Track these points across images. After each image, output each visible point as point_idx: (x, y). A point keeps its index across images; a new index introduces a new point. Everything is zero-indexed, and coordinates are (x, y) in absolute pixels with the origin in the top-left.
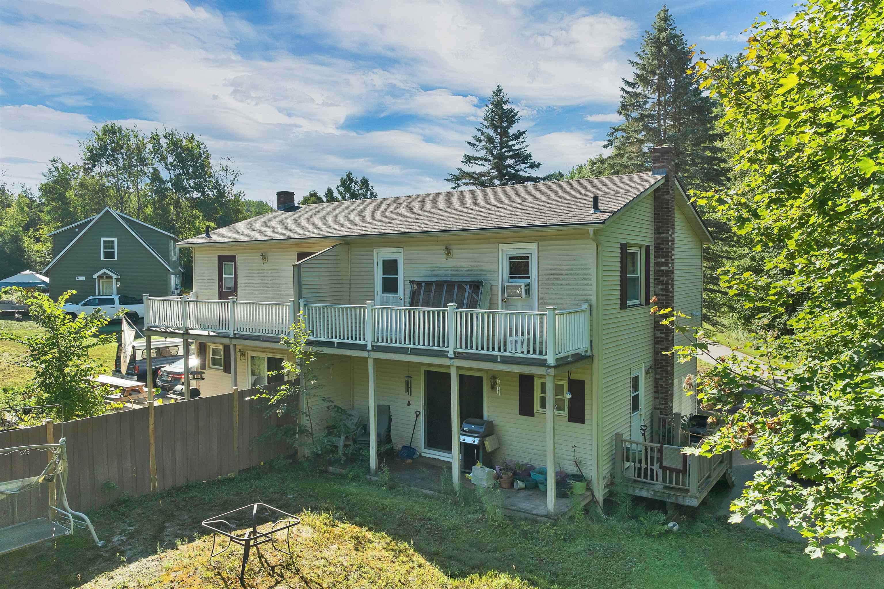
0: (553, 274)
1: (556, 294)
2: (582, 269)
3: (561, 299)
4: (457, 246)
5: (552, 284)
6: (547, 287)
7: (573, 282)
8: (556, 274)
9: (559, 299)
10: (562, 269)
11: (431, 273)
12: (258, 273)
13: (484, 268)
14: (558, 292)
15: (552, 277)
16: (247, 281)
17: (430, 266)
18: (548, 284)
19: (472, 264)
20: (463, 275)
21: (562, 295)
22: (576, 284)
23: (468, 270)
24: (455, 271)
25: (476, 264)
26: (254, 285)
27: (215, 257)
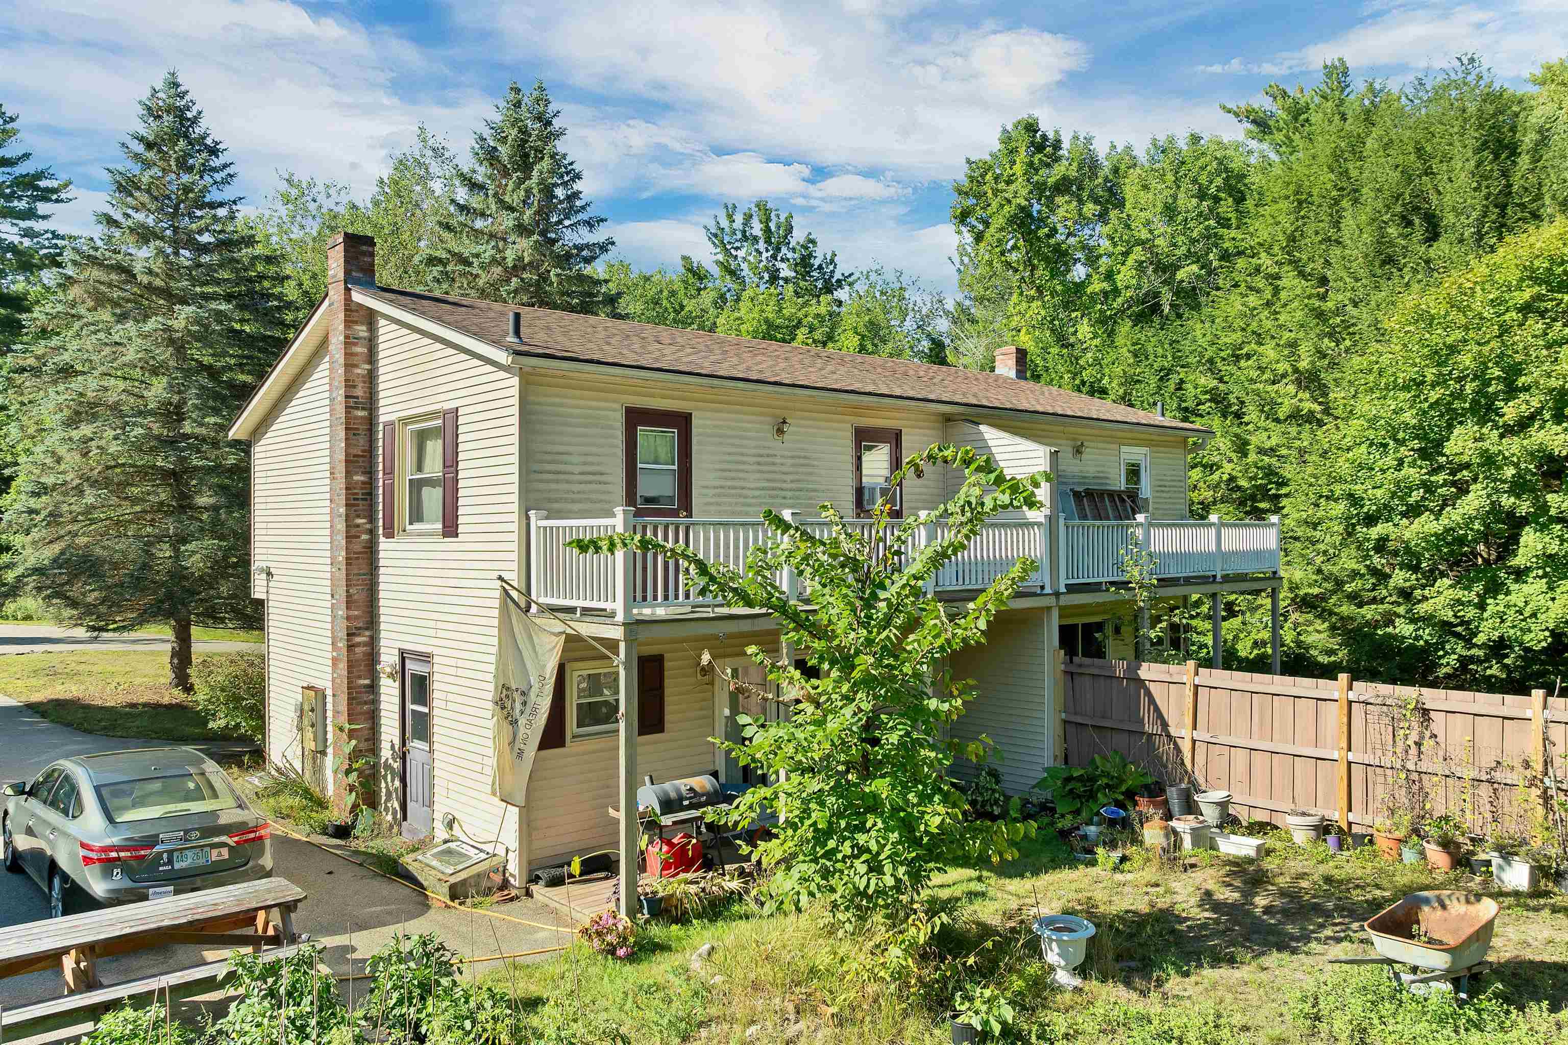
0: (1161, 486)
1: (1163, 509)
2: (1179, 481)
5: (1160, 497)
6: (1157, 500)
7: (1174, 495)
9: (1164, 514)
10: (1166, 481)
13: (1108, 475)
14: (1164, 507)
15: (1160, 489)
18: (1157, 497)
19: (1098, 469)
20: (1090, 484)
21: (1167, 509)
22: (1175, 498)
23: (1094, 477)
25: (1102, 469)
26: (745, 492)
27: (615, 410)
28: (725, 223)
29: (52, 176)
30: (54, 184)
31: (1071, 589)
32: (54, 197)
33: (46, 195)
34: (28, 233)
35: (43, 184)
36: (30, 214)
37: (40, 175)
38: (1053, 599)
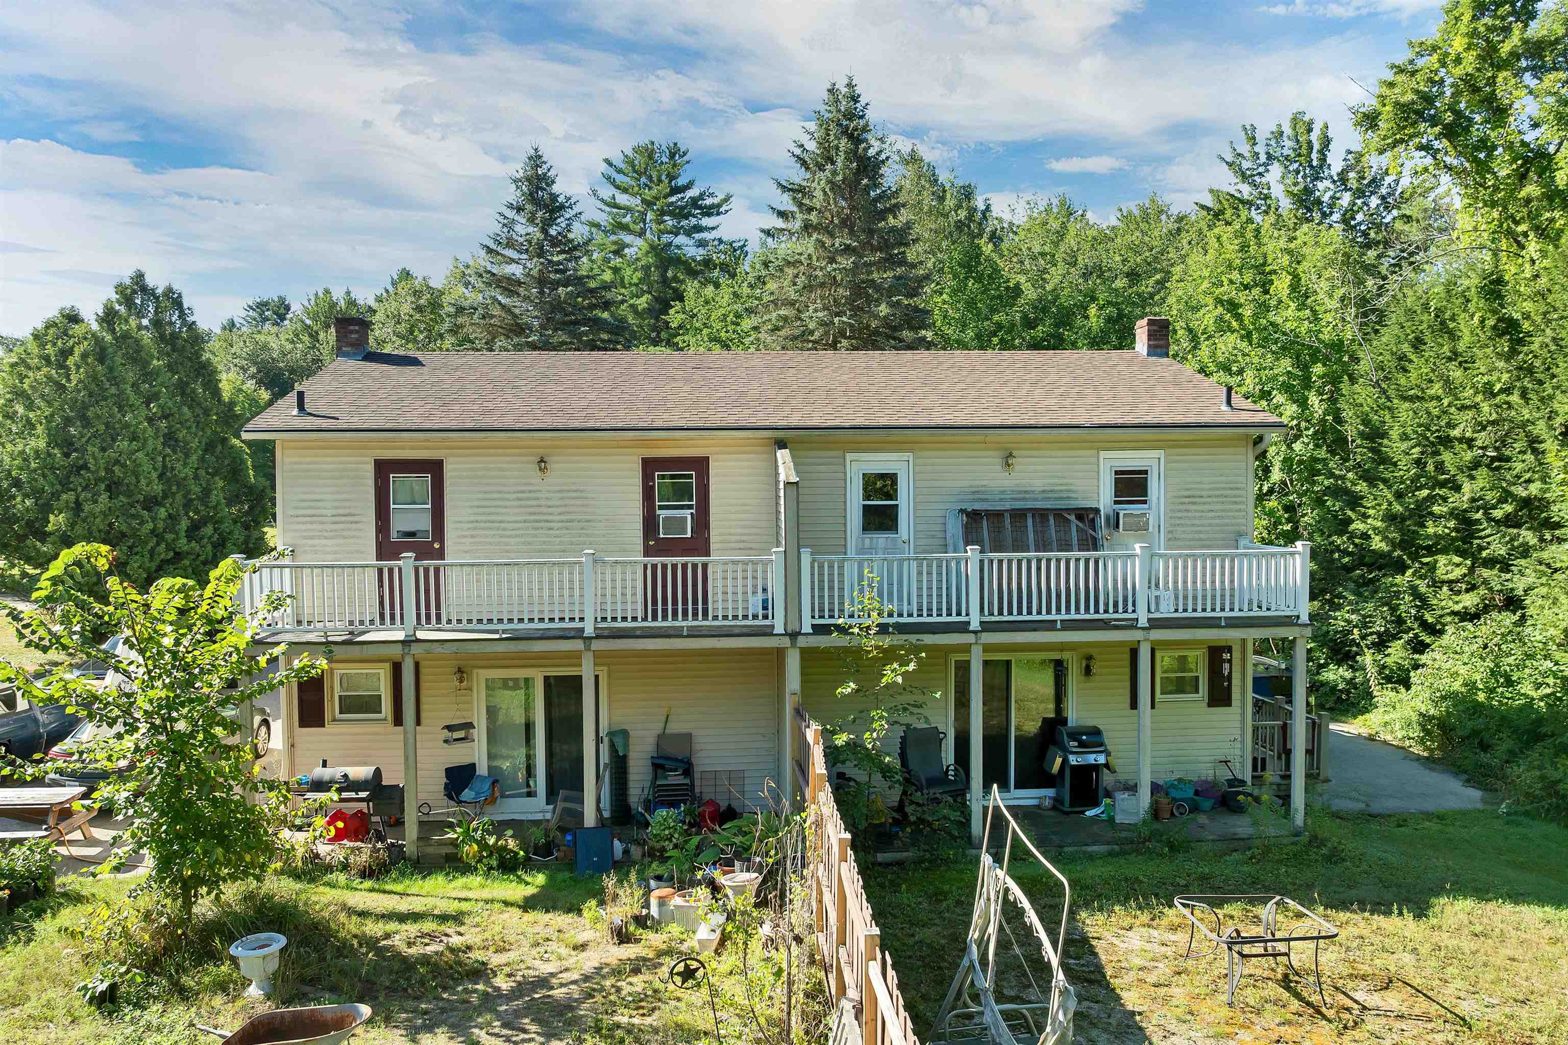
0: (1189, 497)
1: (1193, 525)
2: (1231, 489)
3: (1200, 532)
4: (1023, 452)
5: (1187, 511)
6: (1180, 515)
7: (1219, 507)
8: (1193, 497)
9: (1197, 532)
10: (1202, 490)
11: (971, 497)
12: (519, 499)
13: (1073, 488)
14: (1197, 522)
15: (1187, 500)
16: (472, 518)
17: (967, 483)
18: (1180, 511)
19: (1052, 481)
20: (1036, 500)
21: (1202, 525)
22: (1223, 511)
23: (1044, 491)
24: (1020, 492)
25: (1061, 481)
26: (502, 525)
27: (366, 463)
28: (1245, 149)
29: (711, 195)
30: (716, 201)
31: (819, 630)
32: (715, 211)
33: (711, 211)
34: (702, 244)
35: (708, 201)
36: (699, 229)
37: (702, 196)
38: (787, 639)
